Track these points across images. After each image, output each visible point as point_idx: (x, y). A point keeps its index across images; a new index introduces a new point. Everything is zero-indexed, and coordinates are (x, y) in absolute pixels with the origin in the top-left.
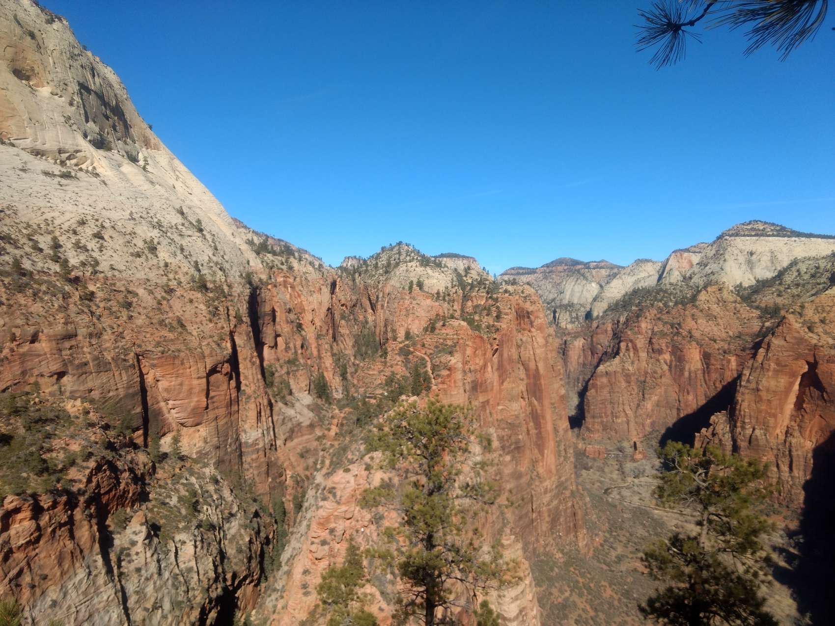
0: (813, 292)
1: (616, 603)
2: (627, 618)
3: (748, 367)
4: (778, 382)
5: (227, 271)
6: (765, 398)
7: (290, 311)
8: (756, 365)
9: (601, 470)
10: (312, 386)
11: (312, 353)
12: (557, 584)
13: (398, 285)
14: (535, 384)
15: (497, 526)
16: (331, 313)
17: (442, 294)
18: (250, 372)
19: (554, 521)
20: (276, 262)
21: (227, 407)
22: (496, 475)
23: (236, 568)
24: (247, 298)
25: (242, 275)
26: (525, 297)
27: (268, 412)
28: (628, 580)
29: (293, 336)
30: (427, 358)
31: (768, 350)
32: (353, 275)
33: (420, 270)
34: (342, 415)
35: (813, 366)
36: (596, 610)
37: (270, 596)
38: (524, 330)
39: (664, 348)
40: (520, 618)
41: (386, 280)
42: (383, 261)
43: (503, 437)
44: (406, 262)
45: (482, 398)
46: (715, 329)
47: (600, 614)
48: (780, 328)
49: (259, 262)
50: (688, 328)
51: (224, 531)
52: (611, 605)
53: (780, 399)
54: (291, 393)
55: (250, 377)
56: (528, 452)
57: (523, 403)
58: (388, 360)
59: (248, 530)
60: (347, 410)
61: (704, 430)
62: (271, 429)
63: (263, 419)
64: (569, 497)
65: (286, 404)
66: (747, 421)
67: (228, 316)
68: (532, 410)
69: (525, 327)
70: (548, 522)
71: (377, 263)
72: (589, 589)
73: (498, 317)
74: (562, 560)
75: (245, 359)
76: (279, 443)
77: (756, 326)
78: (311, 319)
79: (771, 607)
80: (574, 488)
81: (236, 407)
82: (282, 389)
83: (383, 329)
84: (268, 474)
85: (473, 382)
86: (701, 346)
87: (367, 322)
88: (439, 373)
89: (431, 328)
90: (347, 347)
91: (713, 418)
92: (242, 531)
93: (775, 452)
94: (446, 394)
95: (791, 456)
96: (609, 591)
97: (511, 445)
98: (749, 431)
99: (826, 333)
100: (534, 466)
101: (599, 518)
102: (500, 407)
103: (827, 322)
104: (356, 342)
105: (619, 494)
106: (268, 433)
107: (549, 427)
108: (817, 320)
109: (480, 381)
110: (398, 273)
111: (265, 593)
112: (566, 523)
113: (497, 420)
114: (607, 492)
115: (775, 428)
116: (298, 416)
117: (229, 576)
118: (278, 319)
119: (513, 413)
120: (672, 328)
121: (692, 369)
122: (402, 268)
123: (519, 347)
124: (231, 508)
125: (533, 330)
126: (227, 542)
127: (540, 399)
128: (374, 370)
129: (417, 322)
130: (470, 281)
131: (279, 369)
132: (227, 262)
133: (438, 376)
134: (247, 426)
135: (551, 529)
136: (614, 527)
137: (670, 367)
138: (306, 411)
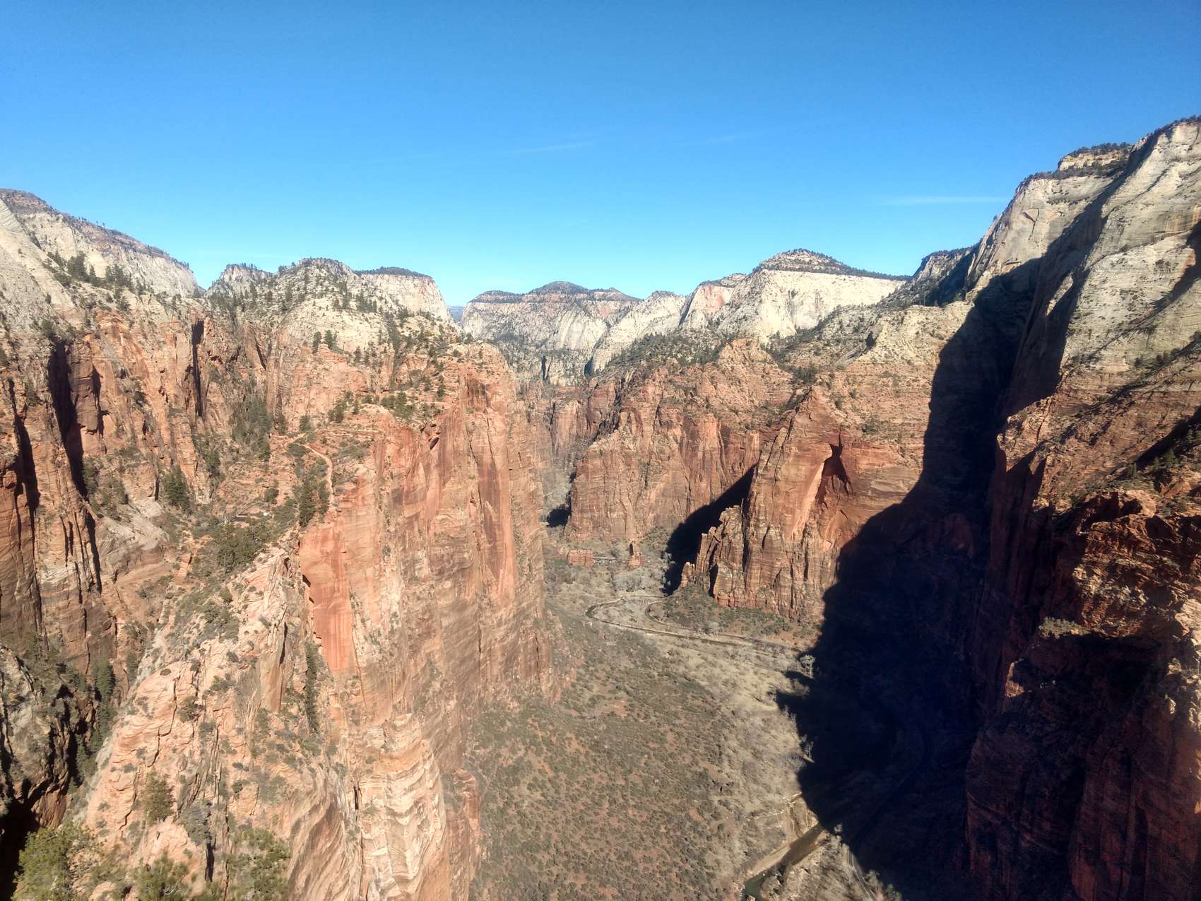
0: (852, 352)
1: (582, 758)
2: (593, 776)
3: (767, 451)
4: (798, 470)
5: (9, 318)
6: (783, 489)
7: (123, 374)
8: (775, 448)
9: (586, 581)
10: (162, 488)
11: (161, 438)
12: (508, 743)
13: (298, 335)
14: (490, 484)
15: (422, 681)
16: (194, 374)
17: (363, 354)
18: (53, 478)
19: (510, 661)
20: (99, 297)
21: (13, 535)
22: (424, 614)
23: (29, 774)
24: (46, 361)
25: (36, 323)
26: (480, 365)
27: (85, 536)
28: (601, 729)
29: (129, 412)
30: (327, 460)
31: (790, 430)
32: (232, 309)
33: (331, 315)
34: (198, 546)
35: (837, 450)
36: (556, 770)
37: (77, 813)
38: (477, 409)
39: (675, 420)
40: (416, 811)
41: (284, 322)
42: (280, 291)
43: (443, 556)
44: (314, 296)
45: (408, 512)
46: (738, 396)
47: (561, 774)
48: (805, 402)
49: (69, 298)
50: (705, 394)
51: (8, 724)
52: (575, 761)
53: (799, 492)
54: (126, 500)
55: (54, 485)
56: (476, 574)
57: (473, 509)
58: (270, 463)
59: (48, 718)
60: (206, 538)
61: (712, 529)
62: (91, 560)
63: (77, 547)
64: (531, 628)
65: (118, 519)
66: (761, 518)
67: (12, 393)
68: (485, 518)
69: (480, 406)
70: (501, 663)
71: (270, 294)
72: (549, 744)
73: (441, 393)
74: (518, 710)
75: (44, 459)
76: (104, 578)
77: (786, 393)
78: (158, 387)
79: (765, 745)
80: (539, 615)
81: (29, 534)
82: (110, 496)
83: (277, 400)
84: (85, 627)
85: (394, 491)
86: (720, 418)
87: (254, 384)
88: (341, 486)
89: (337, 416)
90: (220, 422)
91: (723, 514)
92: (39, 721)
93: (790, 555)
94: (350, 516)
95: (806, 558)
96: (575, 744)
97: (453, 567)
98: (763, 531)
99: (855, 410)
100: (485, 591)
101: (572, 649)
102: (439, 517)
103: (857, 395)
104: (234, 415)
105: (607, 613)
106: (86, 567)
107: (508, 538)
108: (847, 394)
109: (406, 488)
110: (300, 315)
111: (72, 806)
112: (526, 662)
113: (435, 534)
114: (590, 612)
115: (792, 526)
116: (137, 536)
117: (17, 786)
118: (103, 389)
119: (457, 524)
120: (686, 394)
121: (707, 448)
122: (307, 307)
123: (470, 433)
124: (19, 688)
125: (489, 410)
126: (12, 739)
127: (496, 504)
128: (249, 477)
129: (324, 395)
130: (407, 334)
131: (106, 464)
132: (9, 302)
133: (339, 491)
134: (48, 561)
135: (505, 671)
136: (592, 659)
137: (681, 445)
138: (150, 527)
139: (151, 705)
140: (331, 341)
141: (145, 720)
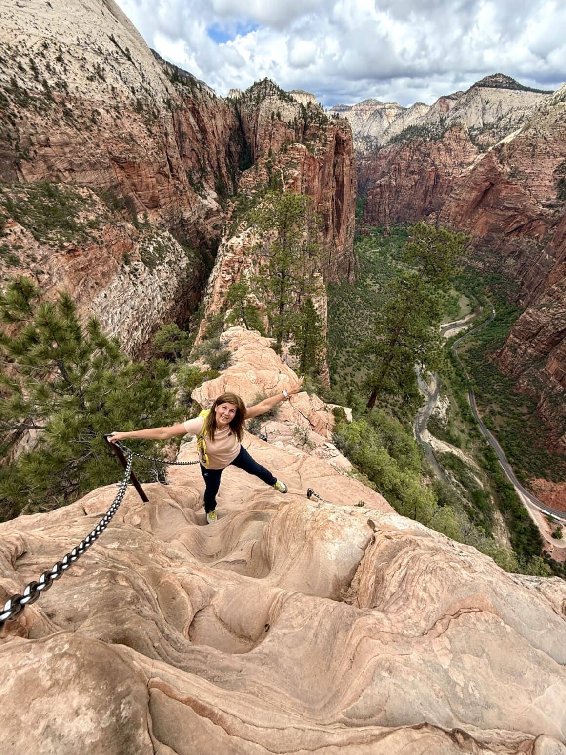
4: (471, 195)
5: (154, 97)
7: (198, 132)
10: (216, 187)
12: (336, 296)
13: (264, 114)
14: (341, 191)
17: (292, 124)
19: (340, 267)
20: (185, 91)
21: (170, 197)
24: (170, 120)
25: (164, 101)
26: (343, 129)
30: (281, 171)
32: (236, 105)
33: (279, 102)
34: (234, 205)
39: (416, 170)
41: (257, 110)
42: (255, 94)
44: (270, 95)
46: (449, 159)
50: (433, 157)
54: (204, 190)
56: (331, 231)
57: (333, 202)
58: (258, 170)
64: (349, 256)
65: (203, 197)
67: (161, 133)
68: (337, 207)
69: (340, 151)
70: (336, 267)
71: (251, 96)
72: (350, 298)
73: (325, 143)
74: (340, 285)
75: (175, 166)
76: (201, 220)
77: (472, 158)
78: (211, 139)
80: (352, 251)
81: (175, 197)
82: (199, 187)
83: (255, 149)
85: (306, 187)
86: (437, 170)
88: (288, 181)
89: (285, 149)
91: (430, 215)
97: (323, 227)
99: (509, 164)
100: (334, 239)
103: (512, 157)
106: (195, 214)
107: (344, 217)
108: (507, 155)
109: (310, 187)
110: (264, 105)
113: (317, 212)
116: (210, 205)
120: (424, 156)
122: (266, 102)
123: (335, 165)
125: (344, 153)
127: (342, 201)
128: (250, 177)
129: (276, 144)
130: (310, 114)
131: (196, 174)
132: (153, 89)
134: (183, 209)
135: (338, 270)
138: (214, 202)
139: (234, 248)
140: (279, 115)
141: (233, 255)
